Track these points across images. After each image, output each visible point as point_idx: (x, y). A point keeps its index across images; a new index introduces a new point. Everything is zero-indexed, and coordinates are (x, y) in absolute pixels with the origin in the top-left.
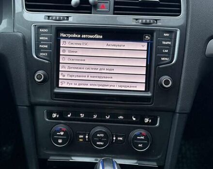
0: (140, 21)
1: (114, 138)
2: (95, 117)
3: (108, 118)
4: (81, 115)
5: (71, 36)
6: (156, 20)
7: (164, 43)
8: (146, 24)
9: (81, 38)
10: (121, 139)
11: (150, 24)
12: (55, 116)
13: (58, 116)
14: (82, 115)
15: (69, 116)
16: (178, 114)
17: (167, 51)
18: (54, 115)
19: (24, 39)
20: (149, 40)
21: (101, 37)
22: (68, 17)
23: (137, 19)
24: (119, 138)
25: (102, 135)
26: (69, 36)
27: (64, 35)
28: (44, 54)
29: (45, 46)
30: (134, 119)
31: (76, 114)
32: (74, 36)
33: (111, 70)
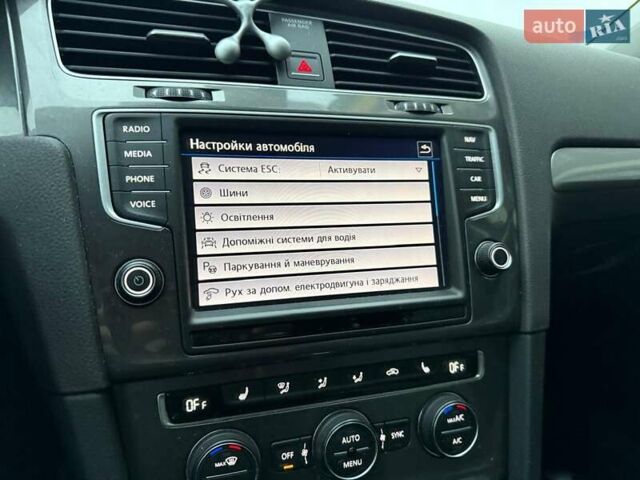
0: (406, 105)
1: (383, 438)
2: (323, 384)
3: (357, 380)
4: (281, 385)
5: (224, 146)
6: (439, 105)
7: (469, 159)
8: (420, 113)
9: (254, 154)
10: (400, 434)
11: (429, 112)
12: (193, 408)
13: (204, 405)
14: (284, 387)
15: (243, 397)
16: (529, 337)
17: (478, 179)
18: (192, 405)
19: (69, 157)
20: (429, 154)
21: (312, 149)
22: (209, 92)
23: (396, 102)
24: (394, 435)
25: (356, 438)
26: (220, 146)
27: (202, 146)
28: (145, 204)
29: (145, 178)
30: (426, 370)
31: (263, 387)
32: (234, 146)
33: (347, 238)
